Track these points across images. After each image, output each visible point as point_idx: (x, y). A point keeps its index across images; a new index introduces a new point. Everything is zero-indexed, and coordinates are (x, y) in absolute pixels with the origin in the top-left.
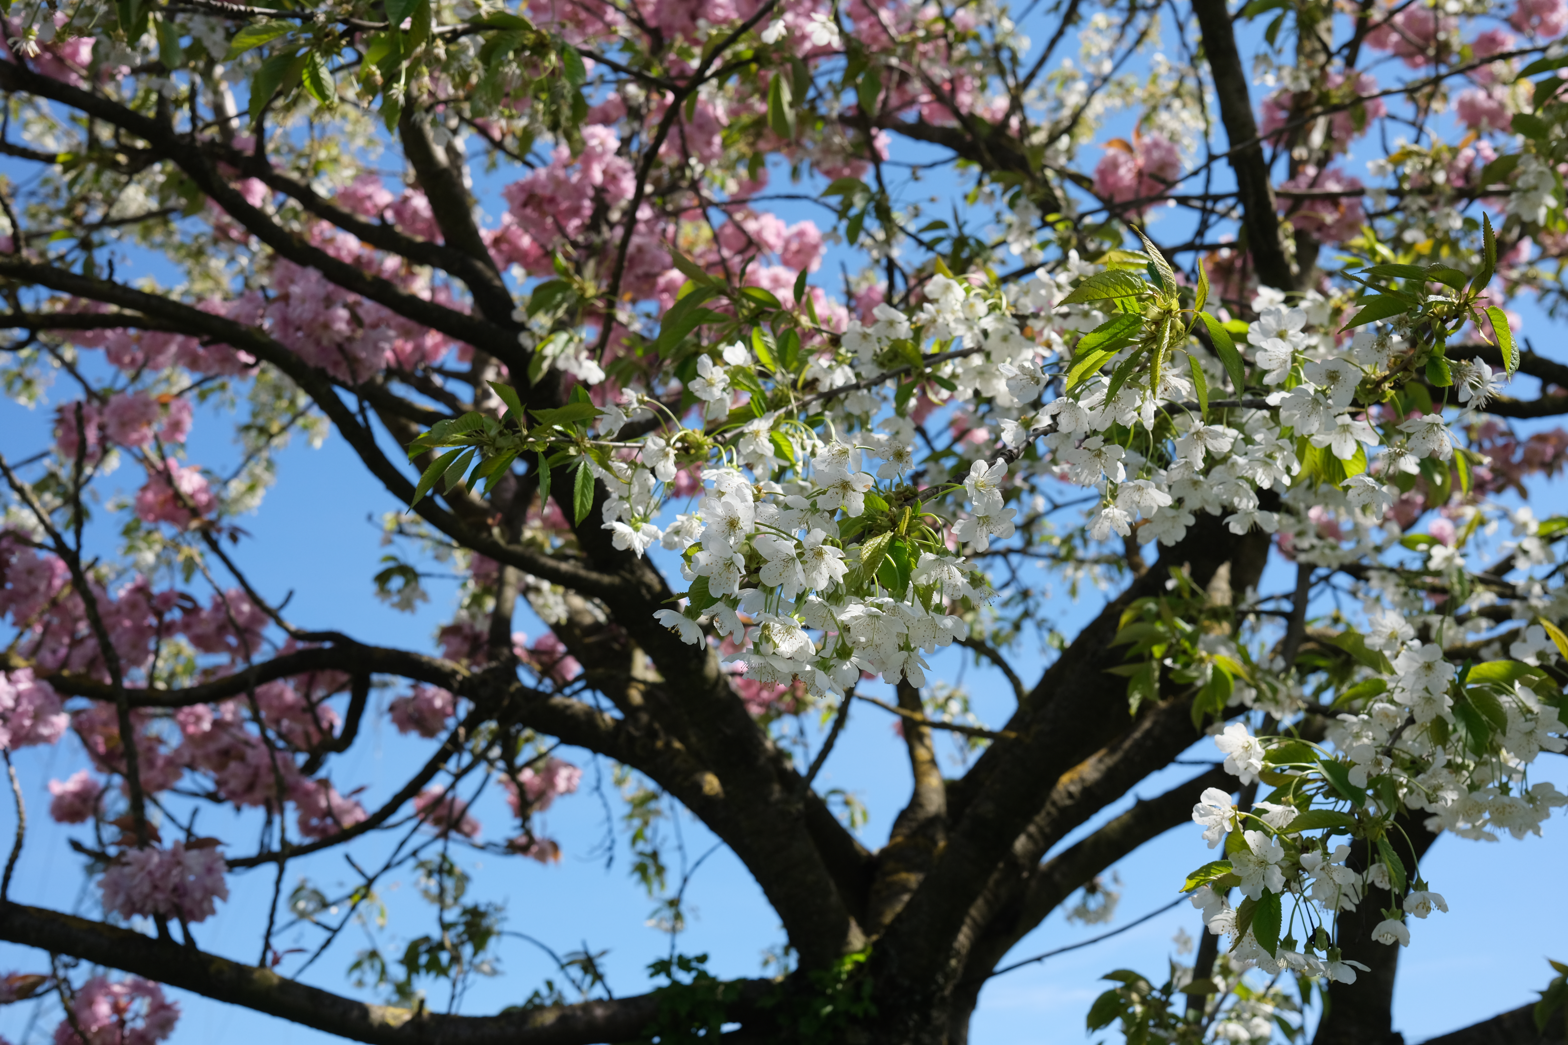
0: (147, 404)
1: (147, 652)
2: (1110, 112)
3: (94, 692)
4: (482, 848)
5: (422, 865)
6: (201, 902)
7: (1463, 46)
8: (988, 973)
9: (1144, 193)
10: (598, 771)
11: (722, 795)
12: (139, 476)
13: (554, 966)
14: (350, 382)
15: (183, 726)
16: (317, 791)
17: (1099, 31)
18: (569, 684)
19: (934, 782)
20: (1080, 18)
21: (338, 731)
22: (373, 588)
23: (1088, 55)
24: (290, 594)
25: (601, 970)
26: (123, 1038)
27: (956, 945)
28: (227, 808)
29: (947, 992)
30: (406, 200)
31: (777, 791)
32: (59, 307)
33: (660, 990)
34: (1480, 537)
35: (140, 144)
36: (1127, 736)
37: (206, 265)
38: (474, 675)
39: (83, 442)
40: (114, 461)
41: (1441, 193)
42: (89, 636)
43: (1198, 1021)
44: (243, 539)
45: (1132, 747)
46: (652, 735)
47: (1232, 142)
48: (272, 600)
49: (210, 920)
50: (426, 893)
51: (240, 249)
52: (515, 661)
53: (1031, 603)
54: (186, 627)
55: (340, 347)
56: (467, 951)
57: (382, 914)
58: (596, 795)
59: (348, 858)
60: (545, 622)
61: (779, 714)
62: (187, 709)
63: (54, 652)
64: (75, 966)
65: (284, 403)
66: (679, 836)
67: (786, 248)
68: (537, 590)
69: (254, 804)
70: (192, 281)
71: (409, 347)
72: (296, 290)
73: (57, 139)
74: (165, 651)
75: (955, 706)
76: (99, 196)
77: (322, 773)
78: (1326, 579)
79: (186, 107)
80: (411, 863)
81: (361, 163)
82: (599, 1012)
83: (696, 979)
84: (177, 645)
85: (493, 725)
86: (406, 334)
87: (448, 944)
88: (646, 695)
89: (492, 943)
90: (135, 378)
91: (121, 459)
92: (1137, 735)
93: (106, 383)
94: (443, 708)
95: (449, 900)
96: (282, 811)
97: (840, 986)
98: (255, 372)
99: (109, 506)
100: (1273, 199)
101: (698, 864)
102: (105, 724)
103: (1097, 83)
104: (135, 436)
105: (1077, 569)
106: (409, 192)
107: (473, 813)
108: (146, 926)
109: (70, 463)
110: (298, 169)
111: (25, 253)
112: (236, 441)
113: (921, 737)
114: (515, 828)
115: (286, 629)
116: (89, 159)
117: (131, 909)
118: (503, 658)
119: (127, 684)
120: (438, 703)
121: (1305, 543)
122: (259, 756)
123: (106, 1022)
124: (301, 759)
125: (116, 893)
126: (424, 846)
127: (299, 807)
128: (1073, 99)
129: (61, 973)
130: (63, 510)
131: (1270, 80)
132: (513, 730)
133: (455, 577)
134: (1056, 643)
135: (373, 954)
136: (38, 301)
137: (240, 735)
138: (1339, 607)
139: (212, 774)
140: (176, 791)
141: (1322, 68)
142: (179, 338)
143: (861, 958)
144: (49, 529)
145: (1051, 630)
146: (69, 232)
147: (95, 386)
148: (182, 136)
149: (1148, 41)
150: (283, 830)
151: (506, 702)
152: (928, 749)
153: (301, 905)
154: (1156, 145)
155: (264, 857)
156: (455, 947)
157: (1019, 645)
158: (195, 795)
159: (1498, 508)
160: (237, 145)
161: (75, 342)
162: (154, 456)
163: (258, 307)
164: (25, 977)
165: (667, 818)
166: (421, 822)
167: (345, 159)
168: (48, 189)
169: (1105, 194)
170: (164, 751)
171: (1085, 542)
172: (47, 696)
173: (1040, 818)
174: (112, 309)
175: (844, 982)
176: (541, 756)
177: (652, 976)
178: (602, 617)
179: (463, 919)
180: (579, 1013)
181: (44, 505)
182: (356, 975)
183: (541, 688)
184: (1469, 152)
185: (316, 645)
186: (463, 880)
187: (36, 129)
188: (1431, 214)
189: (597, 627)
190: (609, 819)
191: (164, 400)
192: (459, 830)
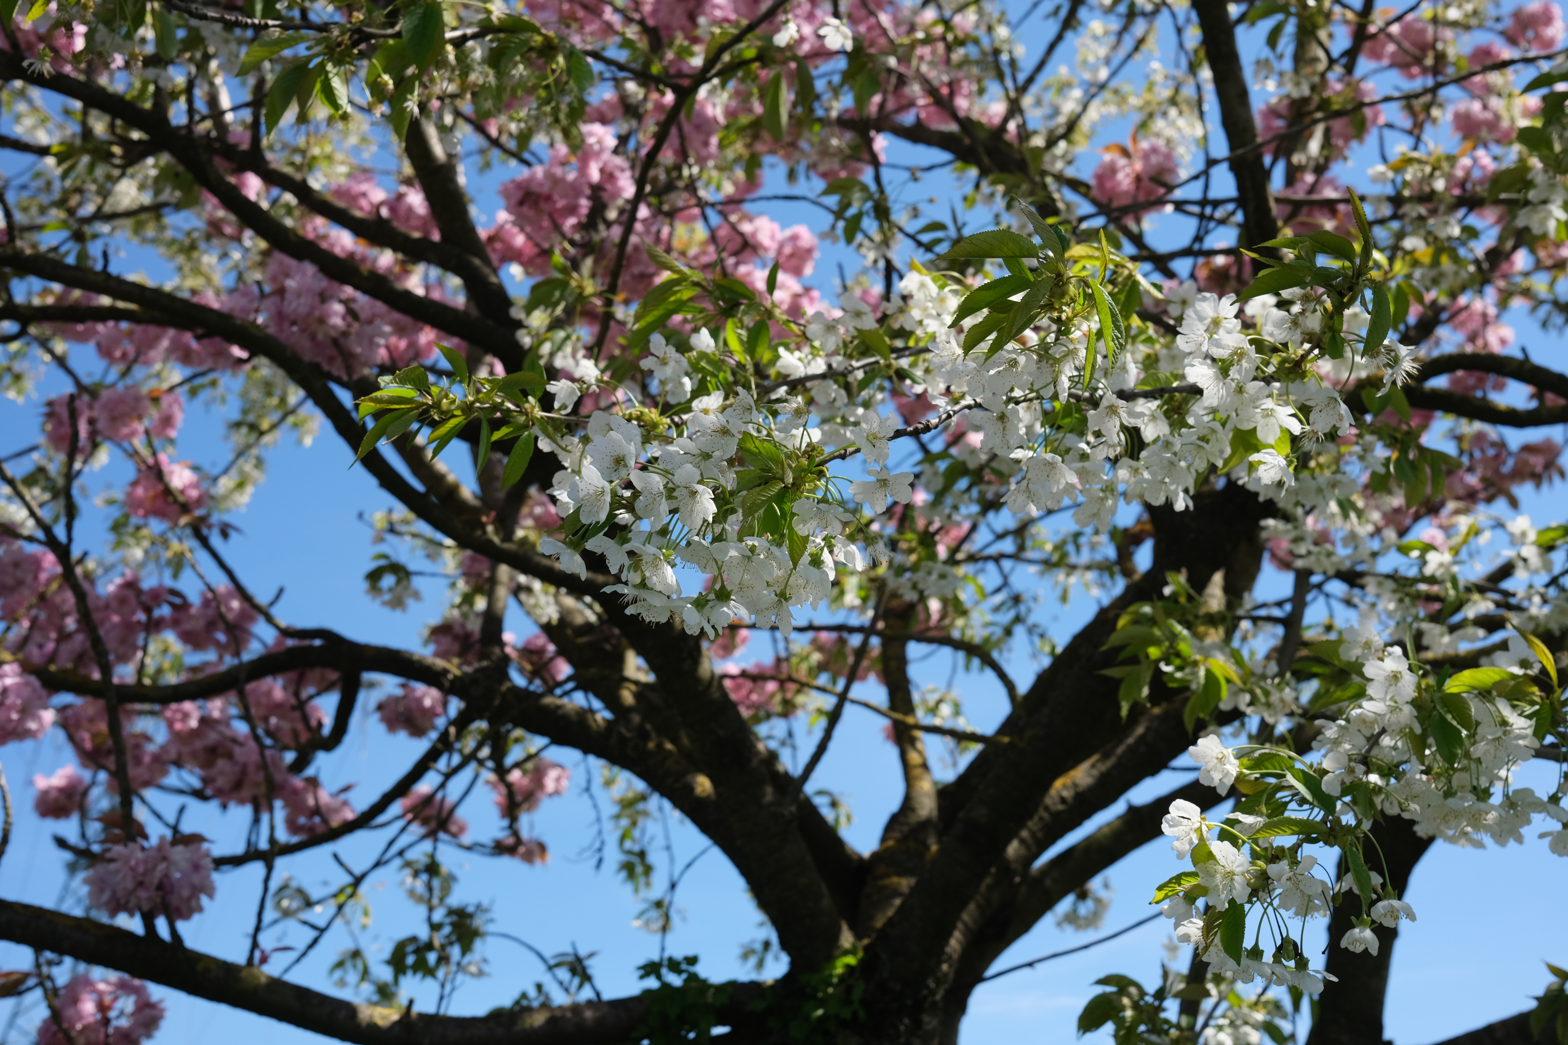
0: (138, 399)
1: (135, 648)
2: (1105, 120)
3: (81, 687)
4: (469, 848)
5: (408, 864)
6: (189, 899)
7: (1459, 57)
8: (979, 978)
9: (1142, 198)
10: (588, 772)
11: (713, 797)
12: (129, 471)
13: (542, 967)
14: (345, 378)
15: (170, 723)
16: (305, 790)
17: (1096, 38)
18: (560, 684)
19: (925, 786)
20: (1079, 23)
21: (326, 731)
22: (364, 585)
23: (1085, 62)
24: (281, 591)
25: (590, 971)
26: (107, 1036)
27: (948, 950)
28: (213, 806)
29: (938, 997)
30: (400, 197)
31: (769, 794)
32: (50, 300)
33: (647, 993)
34: (1473, 547)
35: (136, 135)
36: (1120, 742)
37: (198, 261)
38: (465, 674)
39: (75, 434)
40: (103, 456)
41: (1440, 201)
42: (77, 631)
43: (1192, 1027)
44: (233, 535)
45: (1125, 752)
46: (644, 736)
47: (1233, 147)
48: (262, 598)
49: (196, 917)
50: (412, 893)
51: (235, 244)
52: (506, 660)
53: (1022, 608)
54: (175, 623)
55: (335, 342)
56: (455, 952)
57: (366, 913)
58: (586, 796)
59: (336, 857)
60: (536, 622)
61: (768, 716)
62: (174, 706)
63: (41, 646)
64: (59, 963)
65: (274, 401)
66: (667, 837)
67: (779, 251)
68: (529, 590)
69: (242, 802)
70: (184, 277)
71: (403, 344)
72: (291, 283)
73: (49, 132)
74: (152, 648)
75: (945, 710)
76: (93, 187)
77: (310, 771)
78: (1319, 586)
79: (183, 99)
80: (398, 862)
81: (354, 161)
82: (589, 1014)
83: (686, 981)
84: (164, 642)
85: (482, 725)
86: (400, 330)
87: (437, 943)
88: (637, 696)
89: (478, 945)
90: (125, 374)
91: (111, 455)
92: (1130, 740)
93: (97, 378)
94: (432, 708)
95: (435, 901)
96: (271, 809)
97: (830, 990)
98: (247, 367)
99: (98, 501)
100: (1272, 204)
101: (689, 866)
102: (91, 720)
103: (1093, 90)
104: (125, 431)
105: (1068, 575)
106: (403, 189)
107: (461, 813)
108: (133, 924)
109: (61, 458)
110: (292, 164)
111: (19, 243)
112: (226, 438)
113: (913, 741)
114: (503, 829)
115: (277, 627)
116: (84, 150)
117: (117, 906)
118: (494, 658)
119: (116, 680)
120: (427, 702)
121: (1302, 549)
122: (248, 753)
123: (91, 1020)
124: (290, 757)
125: (102, 890)
126: (411, 846)
127: (286, 806)
128: (1069, 106)
129: (45, 970)
130: (51, 504)
131: (1271, 85)
132: (503, 730)
133: (446, 576)
134: (1047, 649)
135: (356, 954)
136: (30, 293)
137: (228, 732)
138: (1331, 615)
139: (198, 771)
140: (161, 787)
141: (1323, 75)
142: (171, 332)
143: (851, 960)
144: (39, 522)
145: (1042, 636)
146: (64, 224)
147: (86, 380)
148: (179, 128)
149: (1144, 48)
150: (272, 828)
151: (497, 702)
152: (920, 753)
153: (285, 903)
154: (1154, 150)
155: (251, 855)
156: (443, 947)
157: (1010, 650)
158: (181, 792)
159: (1490, 518)
160: (232, 140)
161: (68, 336)
162: (145, 452)
163: (252, 301)
164: (8, 974)
165: (655, 820)
166: (410, 822)
167: (339, 156)
168: (40, 183)
169: (1104, 200)
170: (151, 748)
171: (1078, 548)
172: (34, 691)
173: (1033, 824)
174: (105, 301)
175: (835, 986)
176: (529, 757)
177: (642, 977)
178: (592, 618)
179: (448, 920)
180: (569, 1015)
181: (33, 498)
182: (338, 974)
183: (532, 688)
184: (1466, 161)
185: (307, 642)
186: (451, 879)
187: (28, 122)
188: (1431, 221)
189: (588, 627)
190: (599, 820)
191: (155, 394)
192: (446, 831)
